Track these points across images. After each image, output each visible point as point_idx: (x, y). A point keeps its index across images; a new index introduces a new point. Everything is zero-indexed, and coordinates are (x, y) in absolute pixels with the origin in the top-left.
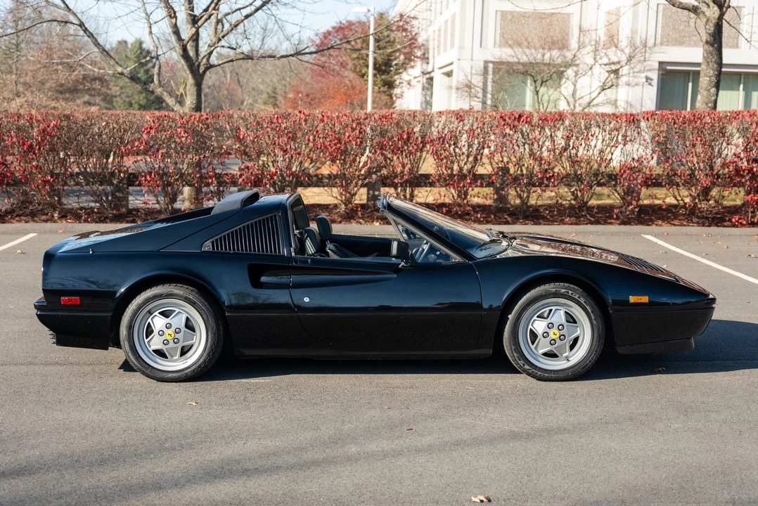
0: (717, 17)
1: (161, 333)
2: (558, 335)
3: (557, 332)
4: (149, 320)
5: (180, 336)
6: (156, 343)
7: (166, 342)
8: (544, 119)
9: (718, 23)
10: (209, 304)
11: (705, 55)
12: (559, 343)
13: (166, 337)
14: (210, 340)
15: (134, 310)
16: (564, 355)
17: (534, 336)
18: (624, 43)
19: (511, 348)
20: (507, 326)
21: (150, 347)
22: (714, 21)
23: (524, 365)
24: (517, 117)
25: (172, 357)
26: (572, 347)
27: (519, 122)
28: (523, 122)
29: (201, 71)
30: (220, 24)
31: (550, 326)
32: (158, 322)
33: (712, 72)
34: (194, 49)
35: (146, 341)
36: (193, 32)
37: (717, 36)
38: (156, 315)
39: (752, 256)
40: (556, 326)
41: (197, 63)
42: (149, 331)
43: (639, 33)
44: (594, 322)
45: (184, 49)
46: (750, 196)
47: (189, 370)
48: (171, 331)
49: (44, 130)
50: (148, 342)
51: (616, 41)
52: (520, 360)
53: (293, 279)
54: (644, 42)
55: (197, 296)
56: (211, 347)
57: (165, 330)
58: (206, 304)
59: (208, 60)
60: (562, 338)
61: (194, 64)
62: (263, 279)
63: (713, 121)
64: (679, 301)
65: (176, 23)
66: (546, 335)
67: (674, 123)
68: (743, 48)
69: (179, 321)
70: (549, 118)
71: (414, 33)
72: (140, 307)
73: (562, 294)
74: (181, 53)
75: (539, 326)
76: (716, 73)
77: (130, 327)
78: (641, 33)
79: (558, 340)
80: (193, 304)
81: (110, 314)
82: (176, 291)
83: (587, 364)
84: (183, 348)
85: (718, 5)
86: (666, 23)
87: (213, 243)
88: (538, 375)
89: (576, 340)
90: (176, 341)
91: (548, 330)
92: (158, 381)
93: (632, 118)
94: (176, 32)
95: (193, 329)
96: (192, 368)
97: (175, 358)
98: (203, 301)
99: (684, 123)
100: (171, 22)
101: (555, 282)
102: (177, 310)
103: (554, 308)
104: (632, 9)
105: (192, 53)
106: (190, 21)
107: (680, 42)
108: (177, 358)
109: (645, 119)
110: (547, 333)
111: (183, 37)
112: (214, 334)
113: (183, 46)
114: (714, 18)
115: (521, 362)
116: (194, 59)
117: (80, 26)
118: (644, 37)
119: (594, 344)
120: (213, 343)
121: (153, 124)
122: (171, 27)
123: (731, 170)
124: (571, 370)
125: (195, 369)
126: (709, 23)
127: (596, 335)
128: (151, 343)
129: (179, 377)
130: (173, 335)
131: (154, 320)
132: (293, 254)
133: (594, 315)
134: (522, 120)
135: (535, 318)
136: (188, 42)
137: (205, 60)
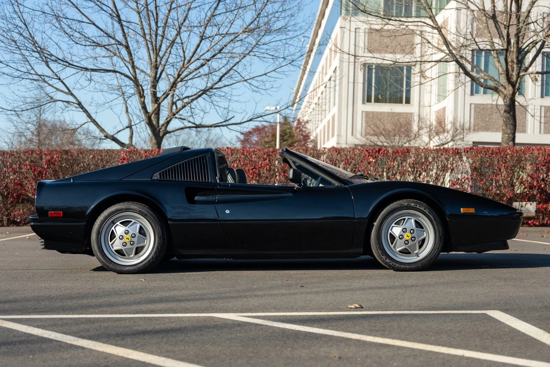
0: (511, 93)
1: (121, 238)
2: (410, 237)
3: (409, 234)
4: (113, 228)
5: (135, 240)
6: (117, 245)
7: (125, 244)
8: (396, 152)
9: (512, 98)
10: (156, 216)
11: (505, 120)
12: (411, 243)
13: (125, 240)
14: (157, 242)
15: (102, 221)
16: (415, 252)
17: (393, 238)
18: (449, 126)
19: (376, 247)
20: (373, 231)
21: (113, 248)
22: (509, 97)
23: (386, 259)
24: (377, 150)
25: (129, 255)
26: (420, 247)
27: (379, 153)
28: (382, 153)
29: (161, 135)
30: (174, 105)
31: (404, 230)
32: (119, 230)
33: (510, 131)
34: (156, 119)
35: (110, 243)
36: (156, 107)
37: (512, 107)
38: (117, 225)
39: (545, 236)
40: (408, 230)
41: (158, 129)
42: (113, 236)
43: (459, 119)
44: (436, 227)
45: (149, 118)
46: (540, 205)
47: (141, 264)
48: (129, 236)
49: (49, 161)
50: (112, 244)
51: (443, 125)
52: (383, 255)
53: (217, 197)
54: (462, 126)
55: (148, 210)
56: (157, 248)
57: (124, 235)
58: (154, 215)
59: (166, 128)
60: (413, 239)
61: (156, 129)
62: (196, 198)
63: (512, 153)
64: (496, 214)
65: (144, 101)
66: (401, 237)
67: (486, 154)
68: (529, 133)
69: (134, 229)
70: (399, 151)
71: (307, 132)
72: (106, 218)
73: (412, 207)
74: (147, 122)
75: (397, 231)
76: (513, 131)
77: (99, 233)
78: (460, 119)
79: (410, 241)
80: (145, 216)
81: (84, 224)
82: (132, 207)
83: (432, 259)
84: (137, 248)
85: (511, 85)
86: (477, 116)
87: (160, 174)
88: (396, 266)
89: (423, 240)
90: (132, 243)
91: (403, 233)
92: (118, 273)
93: (457, 151)
94: (144, 107)
95: (144, 235)
96: (144, 263)
97: (131, 256)
98: (152, 213)
99: (492, 155)
100: (141, 101)
101: (407, 199)
102: (133, 221)
103: (407, 218)
104: (454, 92)
105: (154, 122)
106: (154, 101)
107: (487, 129)
108: (132, 256)
109: (466, 151)
110: (402, 235)
111: (149, 111)
112: (159, 237)
113: (149, 116)
114: (509, 94)
115: (384, 257)
116: (156, 126)
117: (78, 104)
118: (462, 123)
119: (437, 243)
120: (159, 243)
121: (125, 156)
122: (140, 104)
123: (526, 186)
124: (420, 263)
125: (145, 264)
126: (506, 98)
127: (437, 237)
128: (114, 245)
129: (134, 270)
130: (130, 239)
131: (116, 228)
132: (218, 181)
133: (436, 222)
134: (381, 152)
135: (393, 225)
136: (152, 114)
137: (163, 128)
